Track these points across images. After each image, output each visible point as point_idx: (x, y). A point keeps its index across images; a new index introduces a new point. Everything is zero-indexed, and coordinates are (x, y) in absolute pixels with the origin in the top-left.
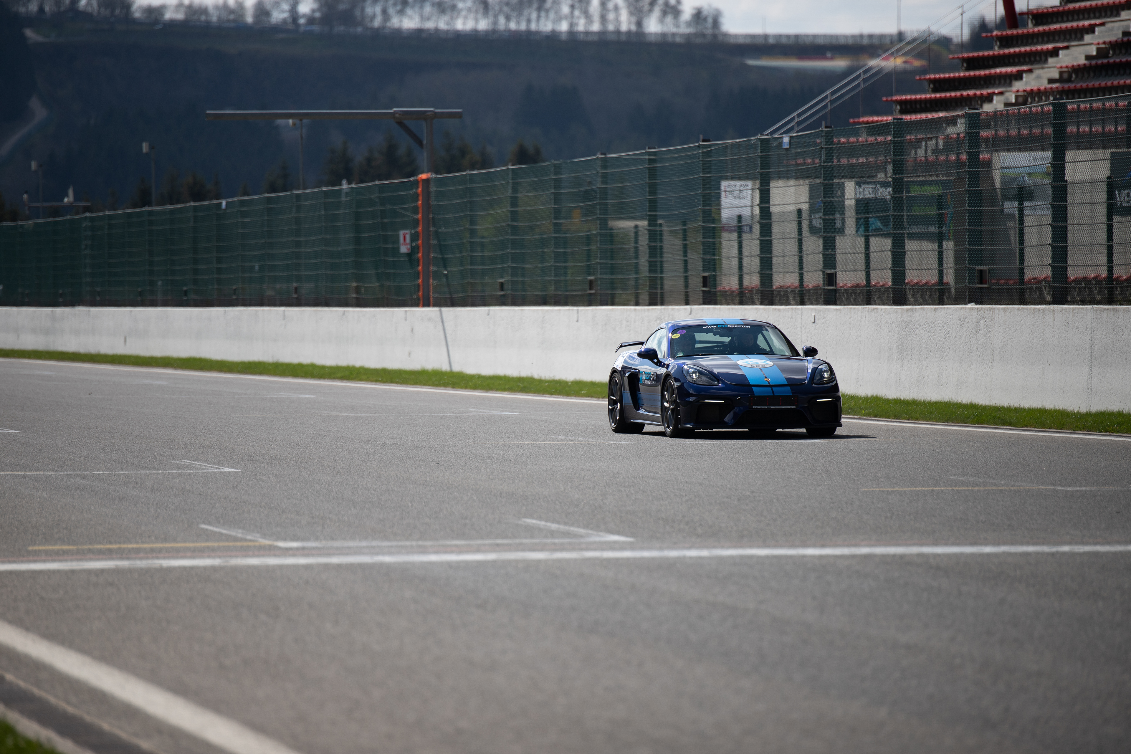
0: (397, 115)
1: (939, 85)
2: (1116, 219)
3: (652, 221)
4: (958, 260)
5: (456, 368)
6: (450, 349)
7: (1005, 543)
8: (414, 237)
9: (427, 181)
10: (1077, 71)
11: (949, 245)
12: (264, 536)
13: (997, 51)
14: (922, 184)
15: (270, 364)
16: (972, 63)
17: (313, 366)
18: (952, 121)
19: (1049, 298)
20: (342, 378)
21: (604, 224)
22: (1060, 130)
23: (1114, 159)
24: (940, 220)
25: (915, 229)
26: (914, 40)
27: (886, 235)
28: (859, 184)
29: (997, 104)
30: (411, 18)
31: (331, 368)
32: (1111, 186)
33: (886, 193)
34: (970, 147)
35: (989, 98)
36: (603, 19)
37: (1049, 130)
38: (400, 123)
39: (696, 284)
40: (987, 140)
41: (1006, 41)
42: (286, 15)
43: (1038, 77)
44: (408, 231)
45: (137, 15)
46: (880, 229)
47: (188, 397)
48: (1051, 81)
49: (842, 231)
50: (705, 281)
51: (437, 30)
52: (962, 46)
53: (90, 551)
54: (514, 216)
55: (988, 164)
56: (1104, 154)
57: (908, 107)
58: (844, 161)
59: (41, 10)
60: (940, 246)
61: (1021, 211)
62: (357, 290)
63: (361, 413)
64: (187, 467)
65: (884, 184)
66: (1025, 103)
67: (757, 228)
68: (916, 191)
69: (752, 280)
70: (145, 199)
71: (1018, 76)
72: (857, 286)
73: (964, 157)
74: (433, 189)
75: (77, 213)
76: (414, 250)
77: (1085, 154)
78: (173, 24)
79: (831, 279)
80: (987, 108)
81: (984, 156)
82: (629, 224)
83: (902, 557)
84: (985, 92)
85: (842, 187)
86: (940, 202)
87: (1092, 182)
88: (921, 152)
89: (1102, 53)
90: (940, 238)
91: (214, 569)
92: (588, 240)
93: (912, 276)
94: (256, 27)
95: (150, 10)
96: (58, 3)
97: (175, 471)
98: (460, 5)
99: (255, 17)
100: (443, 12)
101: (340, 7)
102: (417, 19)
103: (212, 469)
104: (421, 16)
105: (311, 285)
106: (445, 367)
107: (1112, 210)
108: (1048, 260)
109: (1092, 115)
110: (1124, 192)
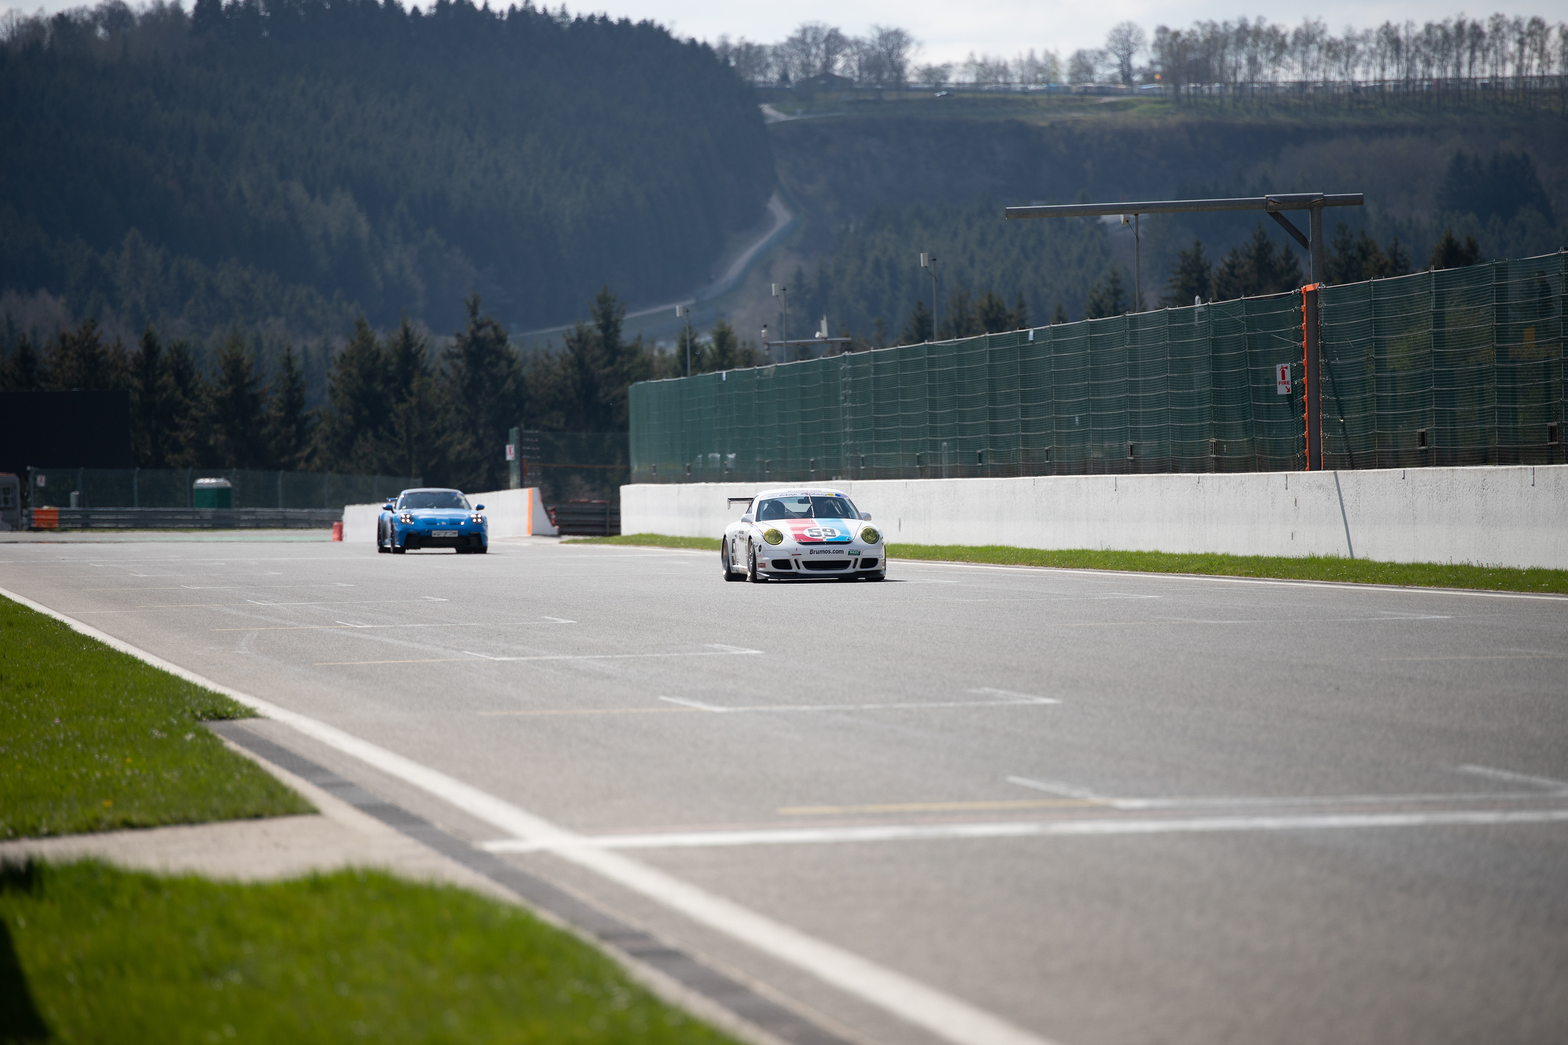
0: (1271, 204)
5: (1359, 554)
6: (1350, 527)
8: (1297, 373)
9: (1315, 292)
12: (1097, 792)
15: (1097, 553)
17: (1157, 554)
20: (1198, 571)
30: (1290, 68)
31: (1183, 556)
38: (1275, 215)
42: (1116, 70)
44: (1288, 365)
45: (912, 79)
47: (987, 600)
51: (1326, 82)
53: (859, 814)
54: (1439, 339)
59: (785, 77)
62: (1217, 448)
63: (1227, 620)
64: (988, 697)
70: (923, 330)
74: (1322, 305)
75: (833, 353)
76: (1297, 391)
78: (960, 88)
91: (1030, 838)
92: (1548, 370)
94: (1074, 88)
95: (929, 73)
96: (806, 67)
97: (972, 704)
98: (1360, 47)
99: (1072, 75)
100: (1336, 57)
101: (1191, 56)
102: (1298, 68)
103: (1022, 700)
104: (1304, 64)
105: (1155, 443)
106: (1344, 553)
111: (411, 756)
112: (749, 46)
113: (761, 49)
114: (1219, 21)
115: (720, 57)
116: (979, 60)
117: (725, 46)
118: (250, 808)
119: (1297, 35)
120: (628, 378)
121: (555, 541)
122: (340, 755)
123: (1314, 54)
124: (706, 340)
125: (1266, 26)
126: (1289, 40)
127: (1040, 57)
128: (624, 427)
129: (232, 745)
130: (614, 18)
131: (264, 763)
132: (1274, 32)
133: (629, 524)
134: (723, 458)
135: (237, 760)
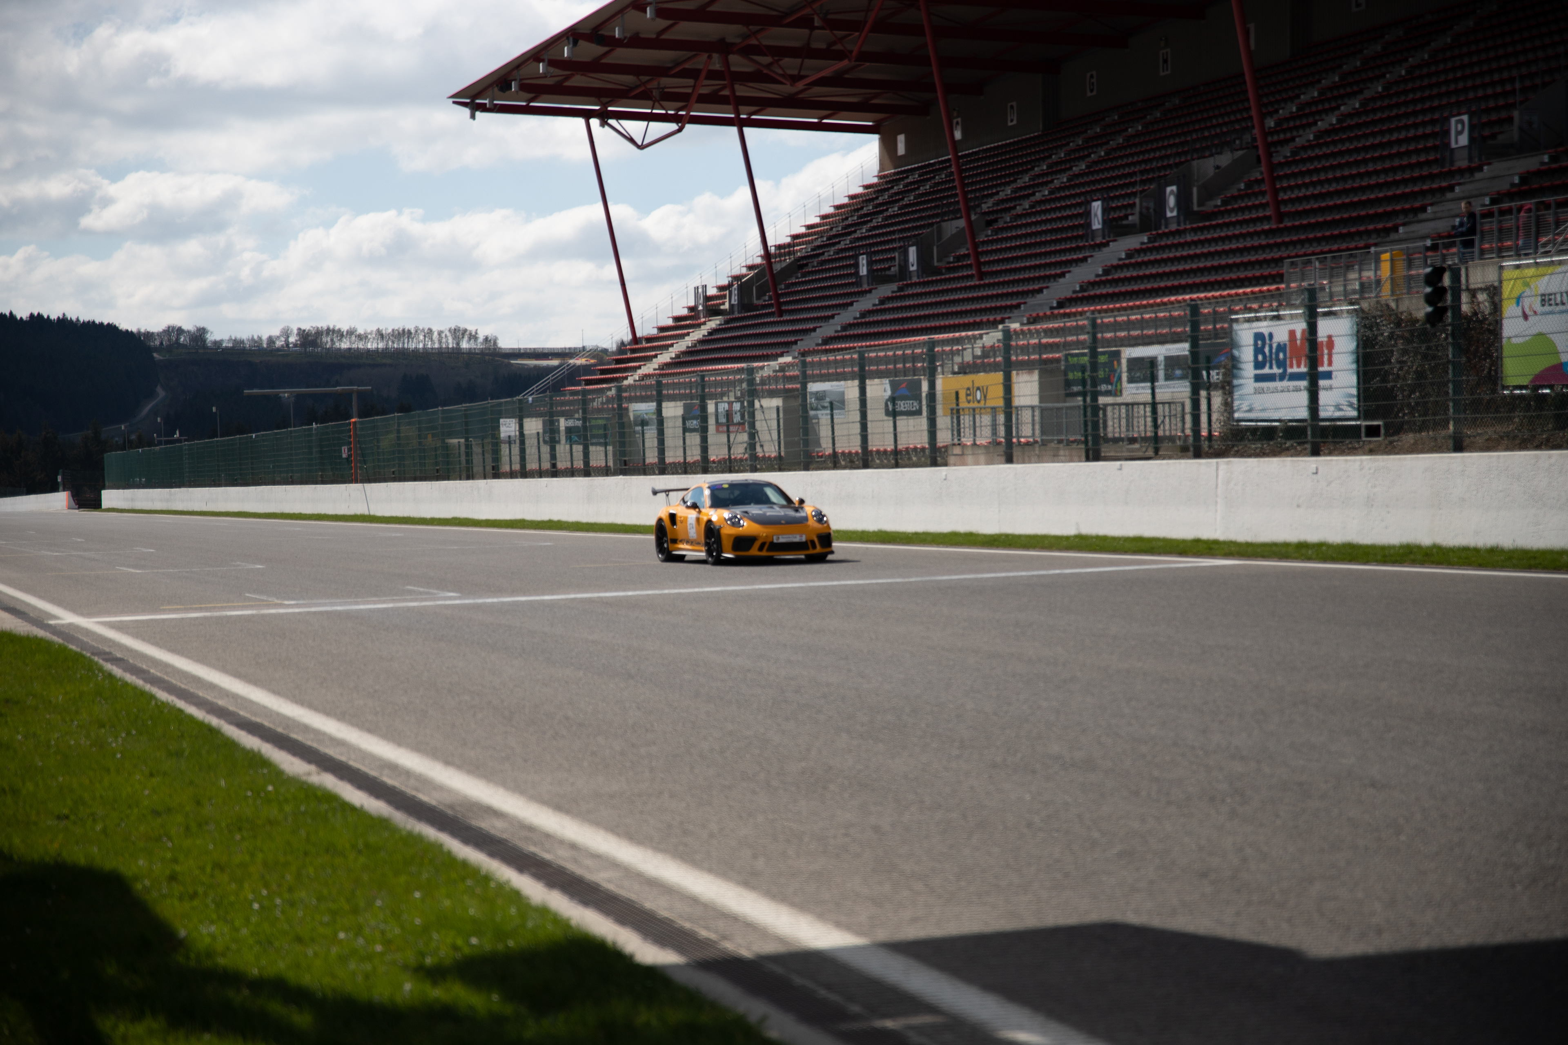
1: (603, 372)
2: (687, 434)
3: (467, 440)
4: (614, 455)
5: (372, 513)
6: (369, 504)
8: (350, 450)
9: (355, 423)
10: (667, 365)
11: (610, 448)
12: (278, 598)
13: (629, 355)
14: (596, 419)
15: (278, 514)
16: (618, 361)
17: (300, 514)
18: (610, 389)
19: (657, 472)
20: (314, 520)
21: (443, 441)
22: (659, 393)
23: (685, 406)
24: (605, 436)
25: (594, 441)
26: (591, 350)
27: (579, 444)
28: (566, 420)
29: (630, 381)
30: (345, 343)
31: (309, 515)
32: (684, 419)
33: (579, 423)
34: (618, 401)
35: (626, 378)
36: (440, 342)
37: (654, 393)
38: (341, 394)
39: (489, 468)
40: (626, 398)
41: (633, 351)
42: (283, 343)
43: (649, 368)
44: (346, 447)
45: (209, 345)
46: (576, 441)
47: (238, 531)
48: (655, 369)
49: (559, 442)
50: (493, 468)
51: (358, 348)
52: (613, 353)
53: (191, 608)
54: (399, 438)
55: (627, 409)
56: (680, 404)
57: (589, 382)
58: (559, 408)
59: (161, 343)
60: (606, 448)
61: (643, 431)
62: (322, 476)
63: (323, 537)
64: (238, 566)
65: (578, 419)
66: (643, 380)
67: (518, 441)
68: (593, 422)
69: (517, 467)
71: (639, 367)
72: (567, 468)
73: (615, 406)
74: (358, 426)
75: (181, 442)
76: (350, 456)
77: (671, 404)
78: (227, 348)
79: (554, 465)
80: (626, 382)
81: (625, 405)
82: (455, 441)
83: (590, 598)
84: (624, 375)
85: (558, 421)
86: (605, 427)
87: (675, 417)
88: (595, 404)
89: (678, 356)
90: (605, 445)
91: (253, 615)
92: (436, 449)
93: (593, 463)
94: (268, 349)
95: (215, 342)
96: (169, 340)
97: (233, 568)
98: (369, 336)
99: (267, 344)
100: (361, 340)
101: (310, 338)
102: (348, 343)
103: (251, 566)
104: (350, 342)
105: (299, 474)
106: (366, 513)
107: (685, 430)
108: (656, 454)
109: (674, 385)
110: (690, 421)
111: (21, 590)
112: (148, 332)
113: (153, 333)
114: (320, 326)
115: (137, 336)
116: (234, 338)
117: (139, 332)
119: (347, 332)
120: (103, 451)
121: (77, 511)
123: (353, 338)
124: (133, 437)
125: (336, 328)
126: (345, 333)
127: (256, 337)
128: (103, 469)
130: (97, 322)
132: (339, 330)
133: (105, 504)
134: (140, 480)
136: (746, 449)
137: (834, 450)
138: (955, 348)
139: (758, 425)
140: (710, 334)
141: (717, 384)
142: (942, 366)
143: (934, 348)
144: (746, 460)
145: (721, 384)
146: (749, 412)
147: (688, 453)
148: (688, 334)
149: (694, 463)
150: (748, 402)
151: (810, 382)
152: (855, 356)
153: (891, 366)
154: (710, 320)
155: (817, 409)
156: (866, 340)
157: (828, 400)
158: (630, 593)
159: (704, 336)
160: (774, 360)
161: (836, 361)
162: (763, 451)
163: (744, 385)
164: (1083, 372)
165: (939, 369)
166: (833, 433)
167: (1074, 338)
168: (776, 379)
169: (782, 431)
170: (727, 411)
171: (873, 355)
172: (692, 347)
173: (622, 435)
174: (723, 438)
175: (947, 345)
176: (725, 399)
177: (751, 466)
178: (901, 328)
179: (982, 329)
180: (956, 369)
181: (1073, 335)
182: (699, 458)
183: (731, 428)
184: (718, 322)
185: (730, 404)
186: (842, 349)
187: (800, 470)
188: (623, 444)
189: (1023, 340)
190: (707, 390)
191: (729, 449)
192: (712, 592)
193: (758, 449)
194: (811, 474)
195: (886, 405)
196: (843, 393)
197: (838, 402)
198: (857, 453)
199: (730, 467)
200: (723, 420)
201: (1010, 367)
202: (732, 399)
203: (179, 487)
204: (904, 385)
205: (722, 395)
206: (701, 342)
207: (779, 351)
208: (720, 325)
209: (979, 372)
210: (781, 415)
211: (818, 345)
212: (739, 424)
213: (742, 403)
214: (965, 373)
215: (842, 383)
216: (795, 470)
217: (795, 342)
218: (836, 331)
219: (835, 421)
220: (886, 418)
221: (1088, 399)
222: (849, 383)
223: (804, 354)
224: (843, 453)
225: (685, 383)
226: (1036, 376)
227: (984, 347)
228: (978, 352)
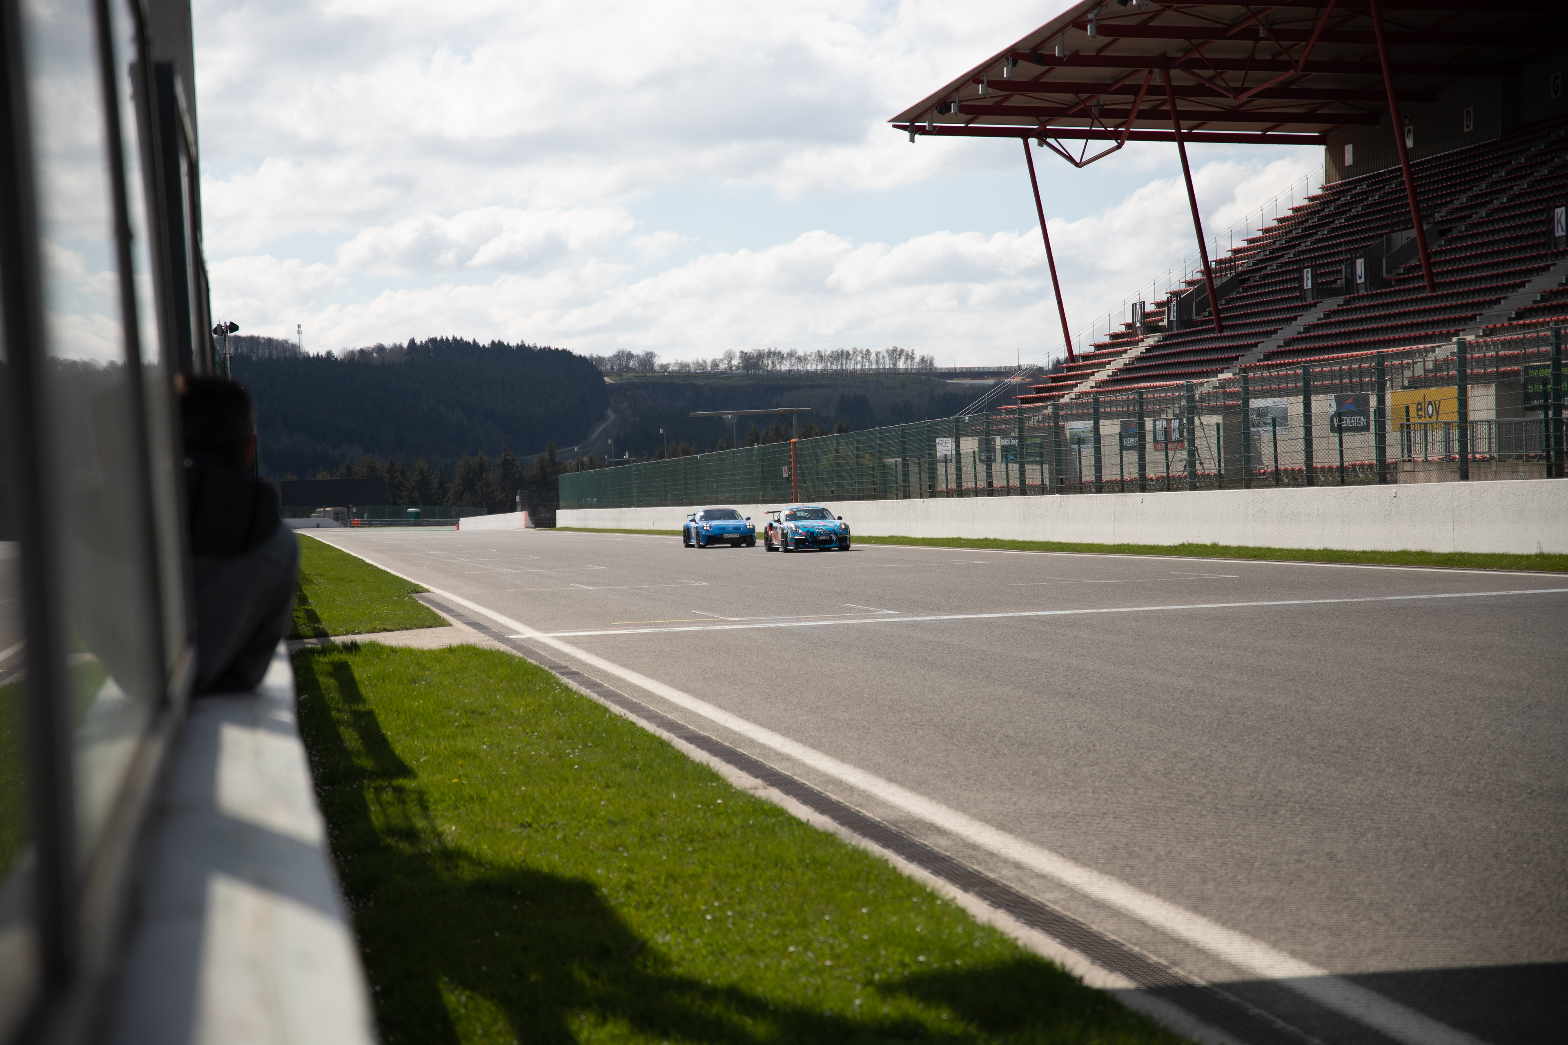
0: (781, 412)
1: (1039, 390)
2: (1124, 452)
3: (904, 459)
4: (1050, 473)
7: (1076, 609)
8: (790, 470)
9: (795, 443)
10: (1104, 383)
11: (1046, 467)
12: (722, 615)
13: (1065, 373)
14: (1032, 437)
16: (1054, 380)
18: (1046, 407)
19: (1094, 490)
21: (881, 460)
22: (1096, 411)
23: (1122, 424)
24: (1042, 456)
25: (1031, 459)
26: (1026, 369)
27: (1016, 463)
28: (1002, 438)
29: (1066, 399)
30: (786, 365)
32: (1121, 437)
33: (1015, 442)
34: (1054, 419)
35: (1062, 396)
36: (877, 363)
37: (1092, 411)
38: (782, 416)
39: (925, 487)
40: (1062, 416)
41: (1070, 369)
42: (727, 366)
43: (1085, 386)
44: (787, 467)
45: (656, 368)
46: (1012, 460)
48: (1091, 387)
49: (995, 461)
50: (930, 487)
51: (798, 370)
52: (1049, 372)
53: (640, 624)
54: (837, 458)
55: (1063, 427)
56: (1117, 421)
57: (1025, 401)
58: (995, 427)
59: (612, 368)
60: (1042, 467)
61: (1079, 450)
62: (763, 496)
64: (684, 583)
65: (1014, 438)
66: (1079, 398)
67: (954, 461)
68: (1029, 441)
69: (953, 486)
71: (1076, 385)
72: (1003, 487)
73: (1052, 424)
74: (798, 446)
75: (630, 463)
76: (790, 475)
77: (1109, 422)
78: (674, 372)
79: (990, 484)
80: (1062, 401)
81: (1061, 423)
82: (892, 460)
83: (1028, 617)
84: (1060, 393)
85: (994, 439)
86: (1041, 446)
87: (1112, 435)
88: (1031, 422)
89: (1115, 374)
90: (1042, 463)
91: (699, 631)
92: (873, 468)
93: (1029, 481)
94: (713, 372)
95: (662, 366)
96: (620, 365)
97: (679, 585)
98: (809, 358)
99: (712, 367)
100: (801, 361)
101: (752, 361)
102: (789, 365)
103: (696, 583)
104: (791, 364)
105: (741, 494)
107: (1122, 448)
108: (1093, 472)
109: (1111, 403)
110: (1127, 440)
111: (483, 605)
112: (600, 357)
113: (604, 359)
114: (761, 349)
115: (590, 361)
116: (679, 362)
117: (592, 357)
118: (428, 624)
119: (787, 354)
120: (557, 473)
121: (533, 530)
122: (458, 604)
123: (793, 360)
124: (585, 459)
125: (777, 351)
126: (785, 356)
127: (700, 361)
128: (557, 490)
129: (421, 602)
130: (553, 348)
131: (432, 608)
132: (780, 353)
133: (559, 524)
134: (592, 500)
135: (423, 606)
136: (1185, 466)
137: (1276, 467)
138: (1404, 362)
139: (1197, 441)
140: (1148, 351)
141: (1154, 401)
142: (1391, 380)
143: (1384, 362)
144: (1185, 477)
145: (1160, 401)
146: (1188, 430)
147: (1125, 471)
148: (1126, 351)
149: (1131, 481)
150: (1188, 419)
151: (1252, 398)
152: (1300, 371)
153: (1337, 382)
154: (1148, 337)
155: (1258, 426)
156: (1311, 355)
157: (1270, 416)
158: (1068, 612)
159: (1142, 353)
160: (1214, 377)
161: (1279, 377)
162: (1204, 468)
163: (1184, 402)
164: (1545, 385)
165: (1388, 384)
166: (1276, 450)
167: (1535, 350)
168: (1216, 396)
169: (1222, 448)
170: (1165, 428)
171: (1317, 370)
172: (1129, 364)
173: (1059, 453)
174: (1161, 456)
175: (1397, 359)
176: (1164, 416)
177: (1191, 483)
178: (1348, 342)
179: (1435, 342)
180: (1406, 383)
181: (1533, 347)
182: (1137, 476)
183: (1170, 446)
184: (1157, 339)
185: (1169, 421)
186: (1285, 365)
187: (1241, 488)
188: (1059, 462)
189: (1479, 352)
190: (1145, 407)
191: (1168, 467)
192: (1152, 611)
193: (1198, 466)
194: (1253, 492)
195: (1332, 421)
196: (1286, 409)
197: (1281, 418)
198: (1300, 470)
199: (1169, 485)
200: (1161, 438)
201: (1466, 381)
202: (1171, 416)
203: (629, 507)
204: (1350, 401)
205: (1161, 412)
206: (1138, 359)
207: (1219, 367)
208: (1158, 341)
209: (1431, 386)
210: (1221, 432)
211: (1259, 360)
212: (1178, 441)
213: (1181, 420)
214: (1416, 388)
215: (1285, 399)
216: (1236, 488)
217: (1236, 358)
218: (1279, 347)
219: (1278, 438)
220: (1332, 434)
221: (1551, 414)
222: (1293, 399)
223: (1245, 370)
224: (1286, 470)
225: (1123, 401)
226: (1492, 390)
227: (1436, 360)
228: (1430, 365)
